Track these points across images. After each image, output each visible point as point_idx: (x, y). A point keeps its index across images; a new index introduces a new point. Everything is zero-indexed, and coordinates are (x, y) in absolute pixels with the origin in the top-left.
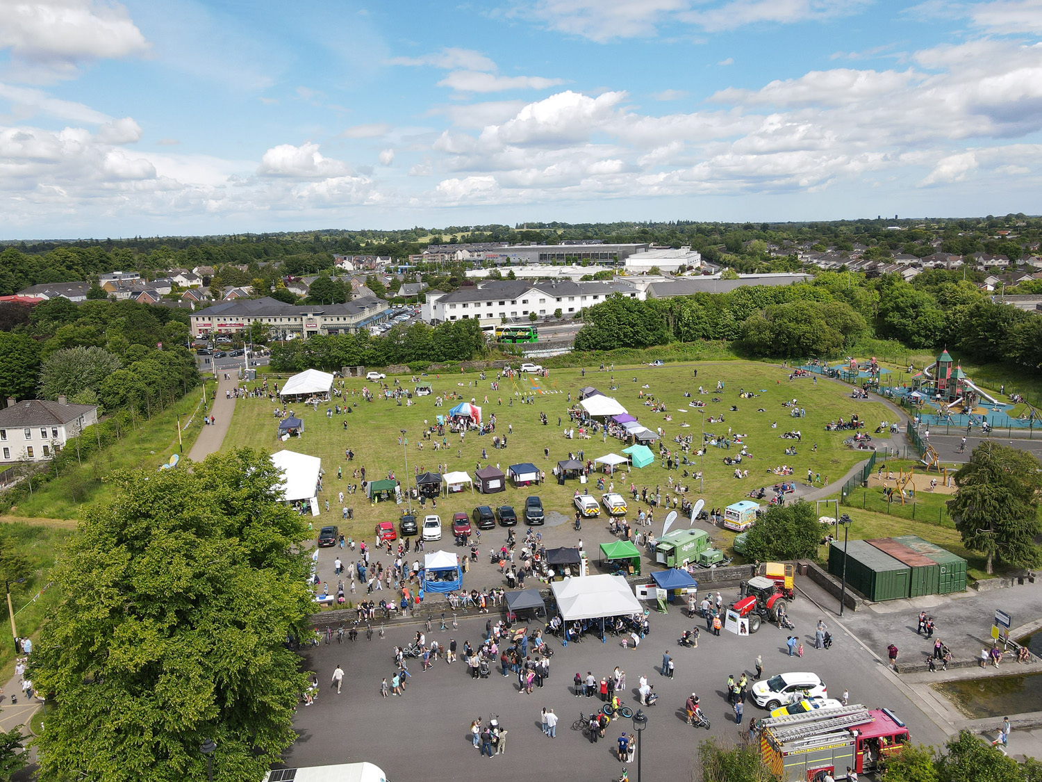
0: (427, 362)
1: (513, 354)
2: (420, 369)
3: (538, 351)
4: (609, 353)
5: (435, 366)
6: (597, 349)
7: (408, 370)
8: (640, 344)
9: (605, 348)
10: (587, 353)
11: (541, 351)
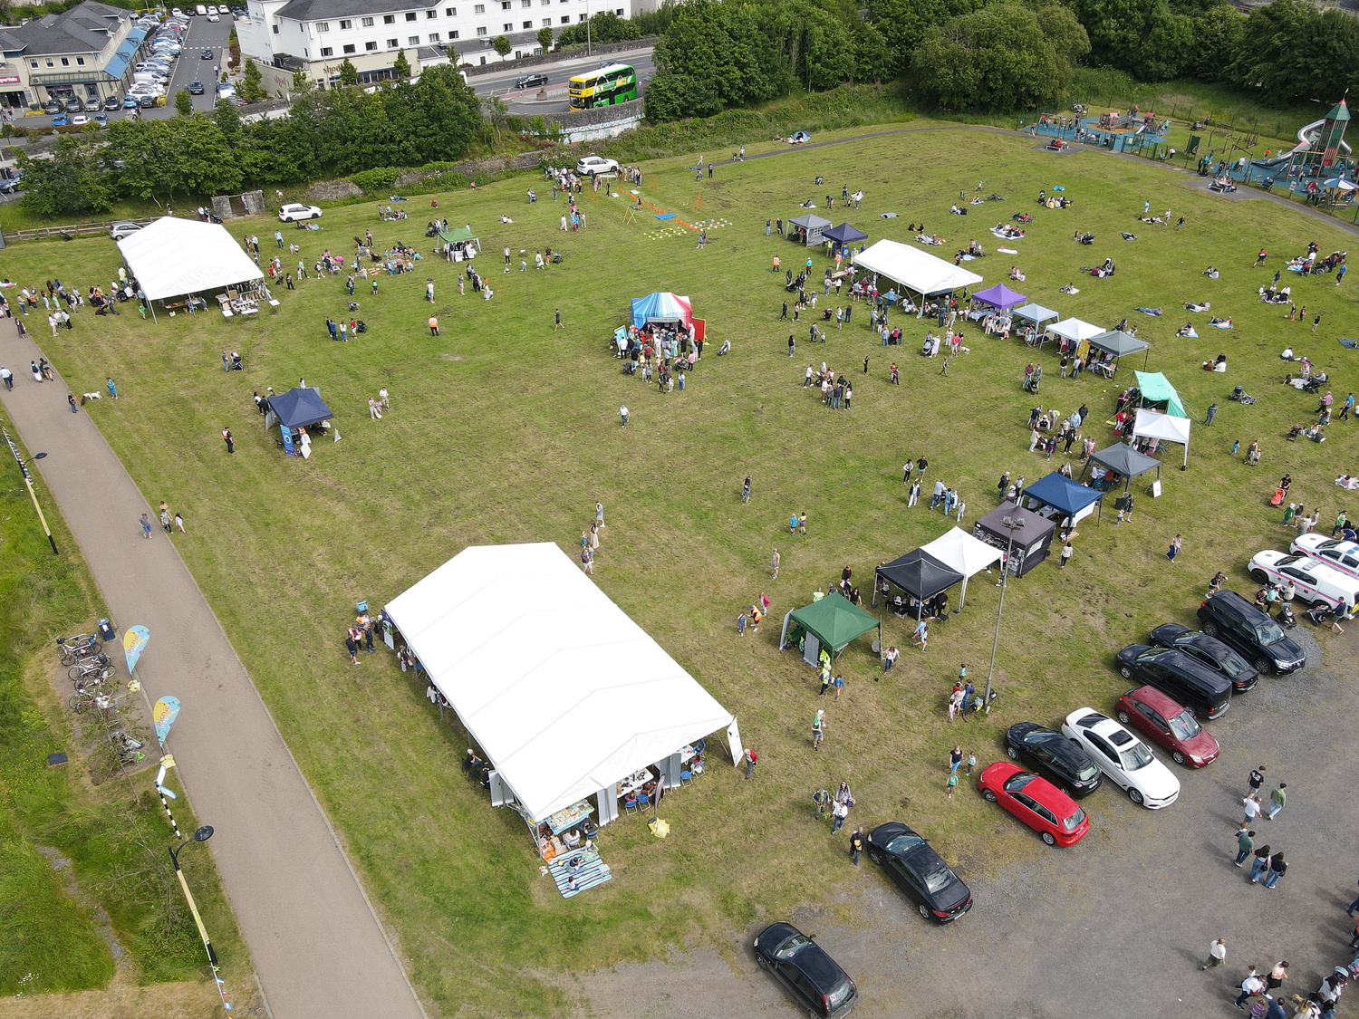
0: (392, 170)
1: (541, 137)
2: (383, 186)
3: (589, 127)
4: (711, 121)
5: (407, 176)
6: (690, 116)
7: (356, 191)
8: (753, 100)
9: (702, 114)
10: (675, 125)
11: (593, 127)
